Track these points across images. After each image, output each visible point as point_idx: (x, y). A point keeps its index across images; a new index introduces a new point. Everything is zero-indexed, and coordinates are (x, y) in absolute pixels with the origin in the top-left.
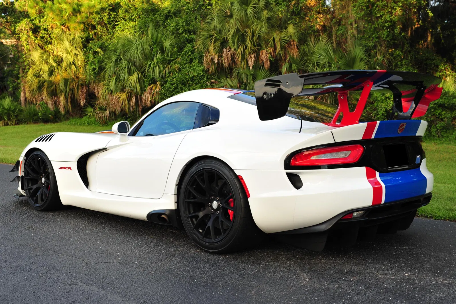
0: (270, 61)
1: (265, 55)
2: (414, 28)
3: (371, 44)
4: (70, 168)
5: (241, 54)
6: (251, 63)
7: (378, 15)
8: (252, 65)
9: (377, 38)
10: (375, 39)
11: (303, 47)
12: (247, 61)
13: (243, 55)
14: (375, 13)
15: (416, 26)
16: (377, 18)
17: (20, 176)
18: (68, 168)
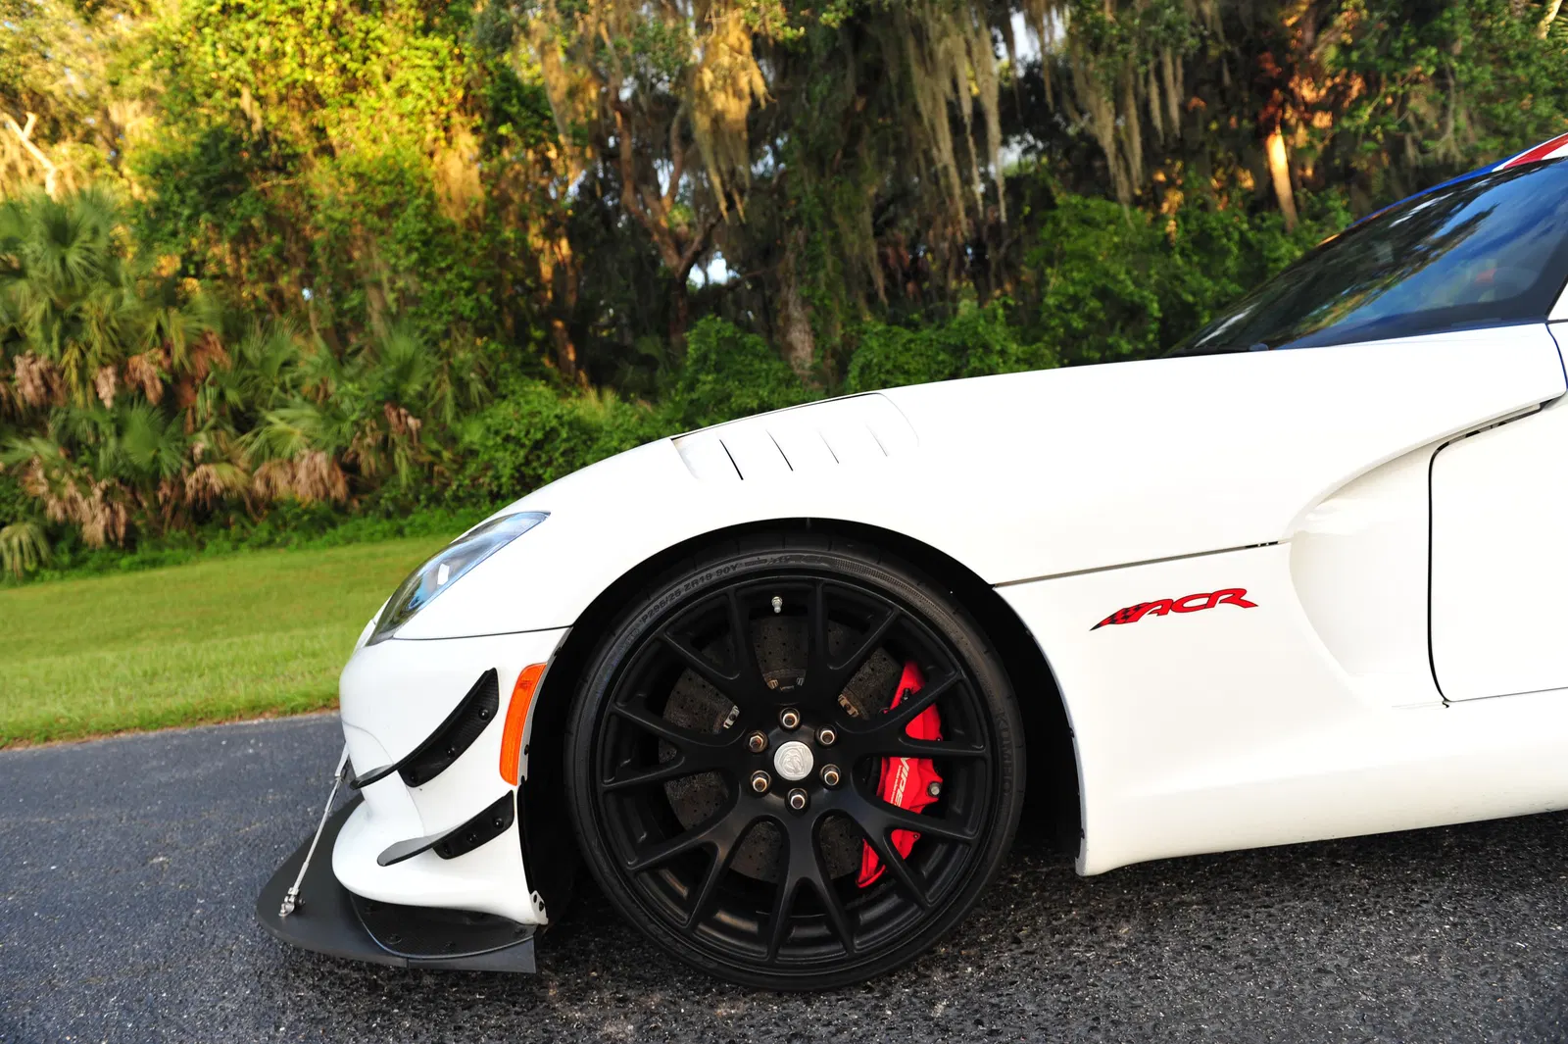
0: (162, 381)
1: (146, 366)
3: (439, 327)
4: (1237, 597)
5: (77, 366)
6: (107, 390)
7: (443, 265)
8: (109, 395)
9: (450, 313)
10: (446, 316)
12: (95, 385)
13: (82, 369)
14: (436, 259)
17: (515, 790)
18: (1213, 599)
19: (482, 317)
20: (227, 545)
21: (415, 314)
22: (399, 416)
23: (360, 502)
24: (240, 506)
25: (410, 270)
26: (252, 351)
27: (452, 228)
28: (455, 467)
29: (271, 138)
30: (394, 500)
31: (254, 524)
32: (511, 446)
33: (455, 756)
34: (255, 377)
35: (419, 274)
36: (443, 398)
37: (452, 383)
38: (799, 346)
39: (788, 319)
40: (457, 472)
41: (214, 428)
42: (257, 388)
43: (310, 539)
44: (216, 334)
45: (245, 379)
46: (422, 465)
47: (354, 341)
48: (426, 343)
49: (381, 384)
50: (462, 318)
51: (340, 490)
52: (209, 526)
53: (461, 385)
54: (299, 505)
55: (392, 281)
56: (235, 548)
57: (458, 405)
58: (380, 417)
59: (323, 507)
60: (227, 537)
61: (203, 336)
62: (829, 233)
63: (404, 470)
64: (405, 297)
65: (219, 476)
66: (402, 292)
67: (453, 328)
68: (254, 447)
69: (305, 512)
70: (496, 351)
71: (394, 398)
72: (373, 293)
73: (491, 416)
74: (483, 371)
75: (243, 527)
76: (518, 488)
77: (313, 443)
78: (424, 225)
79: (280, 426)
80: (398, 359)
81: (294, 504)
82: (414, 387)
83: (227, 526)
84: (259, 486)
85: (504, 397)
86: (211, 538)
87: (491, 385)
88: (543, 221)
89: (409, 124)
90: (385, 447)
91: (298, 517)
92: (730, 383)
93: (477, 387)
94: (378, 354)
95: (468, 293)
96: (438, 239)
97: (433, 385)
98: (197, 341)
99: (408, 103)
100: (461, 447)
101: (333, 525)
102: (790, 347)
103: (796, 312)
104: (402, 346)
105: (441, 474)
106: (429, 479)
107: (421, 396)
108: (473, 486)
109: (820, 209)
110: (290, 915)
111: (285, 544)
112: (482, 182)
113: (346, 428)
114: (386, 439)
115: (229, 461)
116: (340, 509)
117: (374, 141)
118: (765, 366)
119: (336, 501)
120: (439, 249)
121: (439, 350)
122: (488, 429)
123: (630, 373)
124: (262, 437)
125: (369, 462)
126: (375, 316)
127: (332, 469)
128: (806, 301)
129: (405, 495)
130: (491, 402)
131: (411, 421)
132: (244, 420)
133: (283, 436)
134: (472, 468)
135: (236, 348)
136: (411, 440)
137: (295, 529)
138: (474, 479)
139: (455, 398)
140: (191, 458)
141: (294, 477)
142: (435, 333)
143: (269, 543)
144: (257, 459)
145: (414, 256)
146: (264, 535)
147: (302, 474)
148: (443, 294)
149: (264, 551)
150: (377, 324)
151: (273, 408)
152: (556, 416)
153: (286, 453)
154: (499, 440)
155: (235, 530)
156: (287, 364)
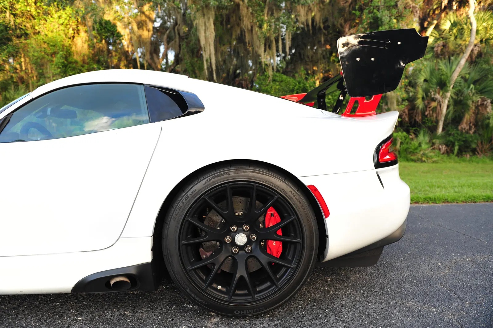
25: (58, 74)
27: (76, 62)
29: (17, 27)
35: (61, 76)
78: (63, 60)
88: (125, 62)
89: (62, 28)
96: (71, 65)
99: (61, 21)
109: (191, 68)
112: (88, 48)
117: (51, 32)
120: (70, 69)
135: (4, 93)
145: (59, 70)
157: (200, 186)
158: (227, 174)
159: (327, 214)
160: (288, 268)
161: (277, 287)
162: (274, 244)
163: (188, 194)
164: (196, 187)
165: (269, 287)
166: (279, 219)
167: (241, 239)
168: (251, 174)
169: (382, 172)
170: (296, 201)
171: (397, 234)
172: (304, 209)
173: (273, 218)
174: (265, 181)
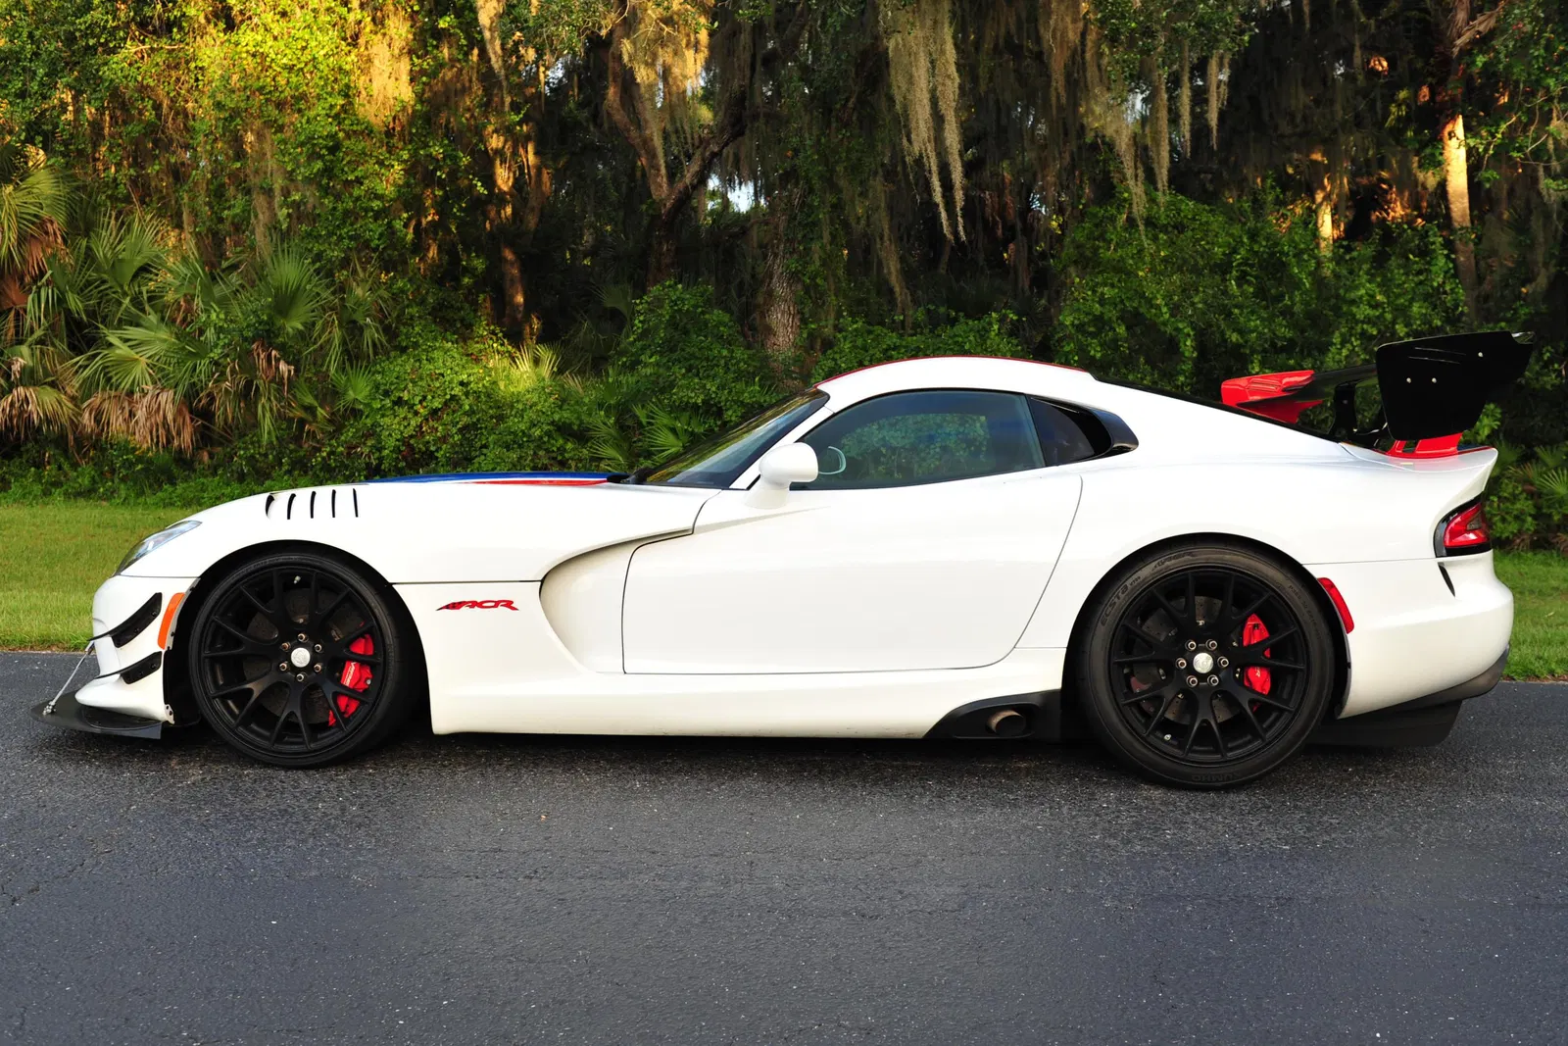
2: (424, 222)
3: (336, 253)
4: (509, 604)
7: (351, 177)
9: (351, 238)
10: (346, 241)
11: (84, 243)
14: (343, 170)
15: (430, 218)
16: (348, 184)
17: (163, 652)
18: (497, 604)
19: (392, 246)
20: (37, 489)
21: (309, 235)
22: (269, 357)
23: (211, 456)
24: (60, 441)
25: (308, 180)
26: (102, 249)
27: (369, 131)
28: (331, 429)
30: (251, 459)
31: (75, 466)
32: (402, 412)
33: (138, 633)
34: (104, 282)
35: (319, 186)
36: (329, 341)
37: (340, 326)
38: (781, 331)
39: (770, 294)
40: (333, 435)
41: (41, 342)
42: (103, 295)
43: (141, 493)
44: (58, 223)
45: (88, 283)
46: (290, 420)
47: (231, 254)
48: (318, 272)
49: (252, 319)
50: (367, 244)
51: (186, 439)
52: (17, 461)
53: (353, 329)
54: (134, 449)
55: (286, 193)
56: (46, 493)
57: (346, 352)
58: (246, 359)
59: (164, 457)
60: (39, 478)
61: (41, 224)
62: (831, 198)
63: (267, 423)
64: (299, 213)
65: (41, 402)
66: (296, 205)
67: (354, 256)
68: (87, 373)
69: (140, 460)
70: (402, 291)
71: (267, 336)
72: (260, 201)
73: (382, 373)
74: (381, 317)
75: (60, 468)
76: (402, 464)
77: (161, 377)
78: (334, 128)
79: (123, 350)
80: (278, 289)
81: (126, 448)
82: (294, 325)
83: (39, 465)
84: (87, 419)
85: (403, 350)
86: (17, 477)
87: (390, 332)
90: (247, 394)
91: (130, 465)
92: (676, 369)
93: (372, 333)
94: (257, 275)
95: (377, 215)
96: (349, 145)
97: (318, 327)
98: (33, 230)
100: (341, 405)
101: (172, 481)
102: (769, 331)
103: (780, 288)
104: (289, 271)
105: (312, 435)
106: (297, 439)
107: (304, 336)
108: (349, 454)
109: (821, 168)
110: (48, 714)
111: (109, 496)
112: (412, 80)
113: (203, 365)
114: (249, 384)
115: (53, 385)
116: (184, 462)
117: (284, 14)
118: (725, 353)
119: (180, 450)
120: (349, 158)
121: (333, 283)
122: (377, 386)
123: (585, 330)
124: (98, 362)
125: (225, 410)
126: (260, 230)
127: (179, 412)
128: (794, 277)
129: (266, 455)
130: (387, 354)
131: (283, 367)
132: (81, 336)
133: (125, 363)
134: (349, 434)
136: (279, 391)
137: (123, 480)
138: (351, 447)
139: (344, 343)
140: (7, 376)
141: (132, 414)
142: (330, 261)
143: (88, 493)
144: (89, 388)
145: (319, 165)
146: (86, 481)
147: (141, 414)
148: (347, 213)
149: (81, 502)
150: (260, 236)
151: (119, 327)
152: (462, 384)
153: (126, 384)
154: (388, 402)
155: (49, 470)
156: (145, 269)
157: (1147, 572)
158: (1190, 554)
159: (1350, 627)
160: (1281, 711)
161: (1263, 740)
162: (1258, 674)
163: (1128, 583)
164: (1139, 573)
165: (1250, 742)
166: (1266, 634)
167: (1203, 662)
168: (1227, 557)
169: (1451, 564)
170: (1299, 602)
171: (1482, 681)
172: (1311, 616)
173: (1257, 631)
174: (1249, 568)
